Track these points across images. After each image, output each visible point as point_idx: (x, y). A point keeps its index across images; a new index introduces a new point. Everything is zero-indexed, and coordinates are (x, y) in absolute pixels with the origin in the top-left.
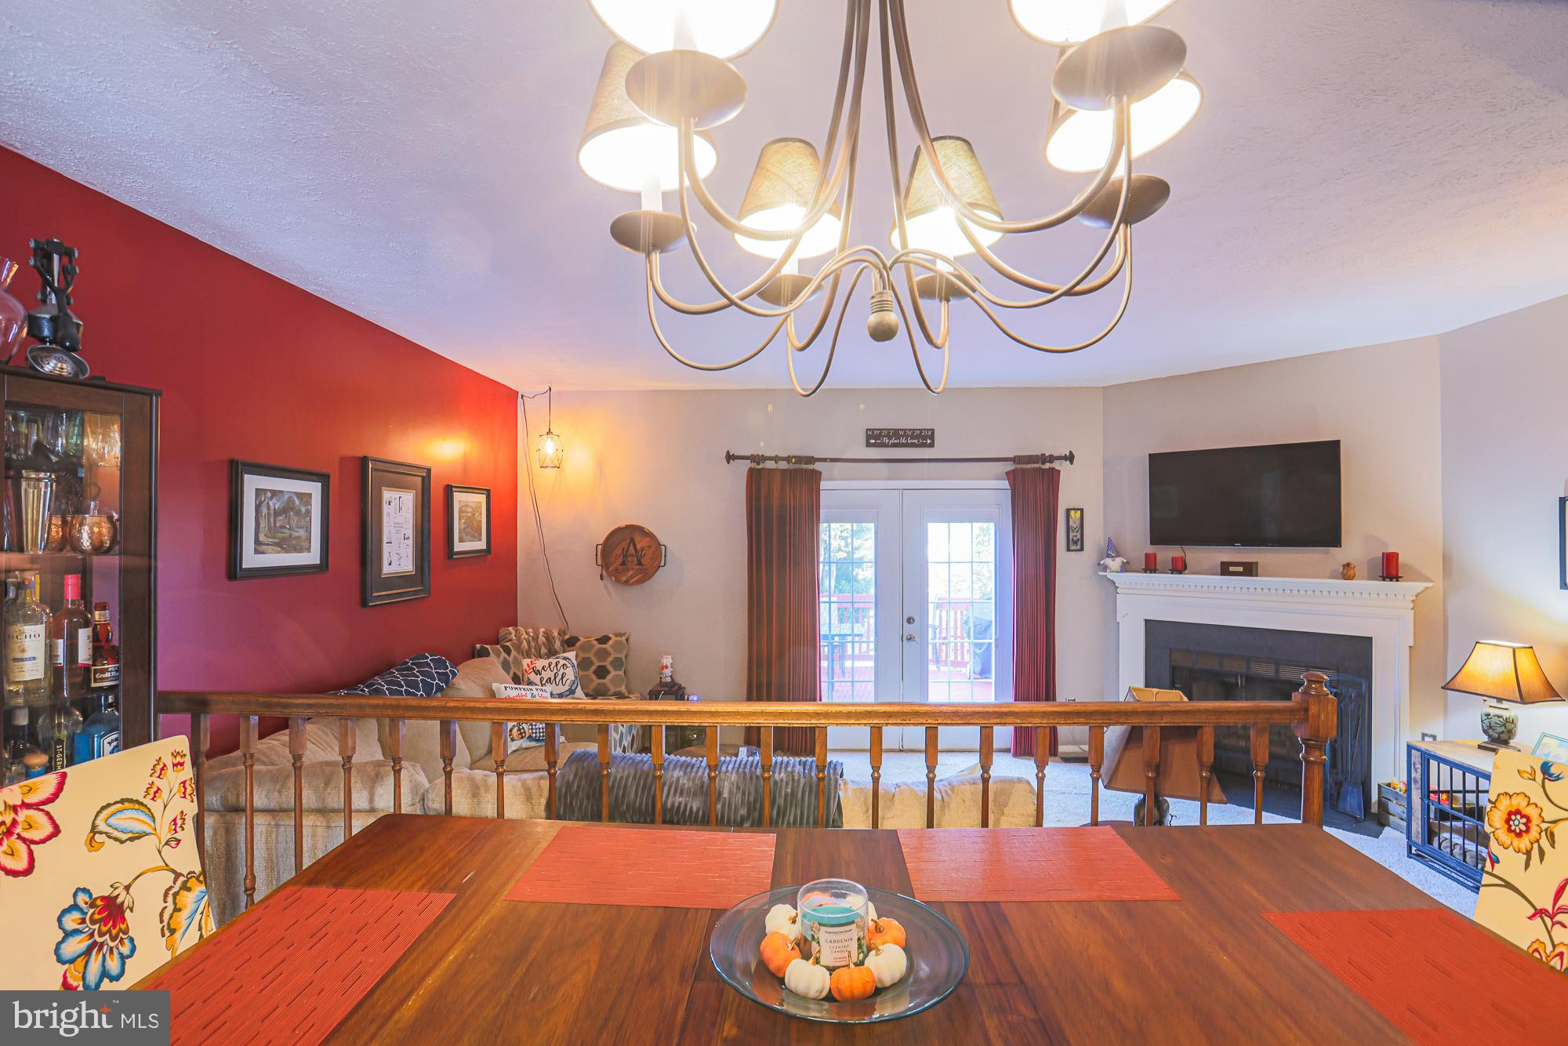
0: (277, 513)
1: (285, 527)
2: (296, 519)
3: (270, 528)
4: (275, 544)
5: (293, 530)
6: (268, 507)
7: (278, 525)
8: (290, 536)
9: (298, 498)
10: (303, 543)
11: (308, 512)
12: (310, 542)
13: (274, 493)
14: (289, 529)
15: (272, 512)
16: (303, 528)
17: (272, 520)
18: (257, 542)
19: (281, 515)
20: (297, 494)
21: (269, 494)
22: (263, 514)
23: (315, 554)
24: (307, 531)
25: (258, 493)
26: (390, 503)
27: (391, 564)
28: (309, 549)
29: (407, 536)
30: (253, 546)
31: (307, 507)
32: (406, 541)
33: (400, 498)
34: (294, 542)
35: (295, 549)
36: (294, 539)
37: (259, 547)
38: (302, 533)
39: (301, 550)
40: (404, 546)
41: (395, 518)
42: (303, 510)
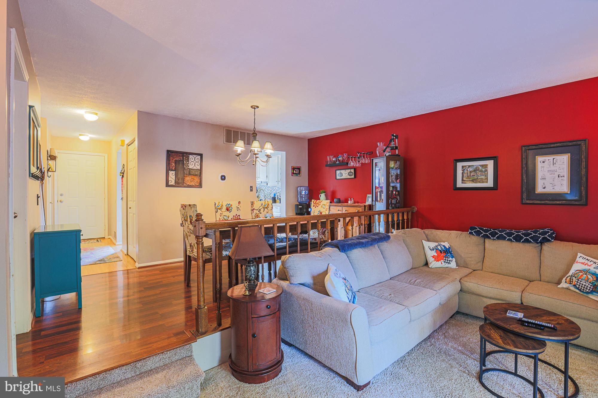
0: (470, 172)
1: (475, 176)
2: (480, 173)
3: (468, 177)
4: (470, 181)
5: (479, 176)
6: (467, 170)
7: (471, 175)
8: (477, 178)
9: (481, 167)
10: (484, 180)
11: (486, 171)
12: (488, 180)
13: (469, 166)
16: (484, 175)
17: (469, 174)
18: (462, 180)
19: (473, 172)
20: (480, 165)
21: (467, 167)
22: (465, 173)
23: (490, 183)
24: (486, 176)
25: (463, 167)
26: (544, 162)
27: (545, 188)
28: (487, 182)
29: (562, 176)
30: (461, 181)
31: (485, 169)
32: (560, 178)
33: (554, 159)
34: (479, 180)
35: (480, 182)
36: (479, 179)
37: (463, 182)
38: (483, 177)
39: (483, 182)
40: (559, 180)
41: (548, 168)
42: (484, 170)
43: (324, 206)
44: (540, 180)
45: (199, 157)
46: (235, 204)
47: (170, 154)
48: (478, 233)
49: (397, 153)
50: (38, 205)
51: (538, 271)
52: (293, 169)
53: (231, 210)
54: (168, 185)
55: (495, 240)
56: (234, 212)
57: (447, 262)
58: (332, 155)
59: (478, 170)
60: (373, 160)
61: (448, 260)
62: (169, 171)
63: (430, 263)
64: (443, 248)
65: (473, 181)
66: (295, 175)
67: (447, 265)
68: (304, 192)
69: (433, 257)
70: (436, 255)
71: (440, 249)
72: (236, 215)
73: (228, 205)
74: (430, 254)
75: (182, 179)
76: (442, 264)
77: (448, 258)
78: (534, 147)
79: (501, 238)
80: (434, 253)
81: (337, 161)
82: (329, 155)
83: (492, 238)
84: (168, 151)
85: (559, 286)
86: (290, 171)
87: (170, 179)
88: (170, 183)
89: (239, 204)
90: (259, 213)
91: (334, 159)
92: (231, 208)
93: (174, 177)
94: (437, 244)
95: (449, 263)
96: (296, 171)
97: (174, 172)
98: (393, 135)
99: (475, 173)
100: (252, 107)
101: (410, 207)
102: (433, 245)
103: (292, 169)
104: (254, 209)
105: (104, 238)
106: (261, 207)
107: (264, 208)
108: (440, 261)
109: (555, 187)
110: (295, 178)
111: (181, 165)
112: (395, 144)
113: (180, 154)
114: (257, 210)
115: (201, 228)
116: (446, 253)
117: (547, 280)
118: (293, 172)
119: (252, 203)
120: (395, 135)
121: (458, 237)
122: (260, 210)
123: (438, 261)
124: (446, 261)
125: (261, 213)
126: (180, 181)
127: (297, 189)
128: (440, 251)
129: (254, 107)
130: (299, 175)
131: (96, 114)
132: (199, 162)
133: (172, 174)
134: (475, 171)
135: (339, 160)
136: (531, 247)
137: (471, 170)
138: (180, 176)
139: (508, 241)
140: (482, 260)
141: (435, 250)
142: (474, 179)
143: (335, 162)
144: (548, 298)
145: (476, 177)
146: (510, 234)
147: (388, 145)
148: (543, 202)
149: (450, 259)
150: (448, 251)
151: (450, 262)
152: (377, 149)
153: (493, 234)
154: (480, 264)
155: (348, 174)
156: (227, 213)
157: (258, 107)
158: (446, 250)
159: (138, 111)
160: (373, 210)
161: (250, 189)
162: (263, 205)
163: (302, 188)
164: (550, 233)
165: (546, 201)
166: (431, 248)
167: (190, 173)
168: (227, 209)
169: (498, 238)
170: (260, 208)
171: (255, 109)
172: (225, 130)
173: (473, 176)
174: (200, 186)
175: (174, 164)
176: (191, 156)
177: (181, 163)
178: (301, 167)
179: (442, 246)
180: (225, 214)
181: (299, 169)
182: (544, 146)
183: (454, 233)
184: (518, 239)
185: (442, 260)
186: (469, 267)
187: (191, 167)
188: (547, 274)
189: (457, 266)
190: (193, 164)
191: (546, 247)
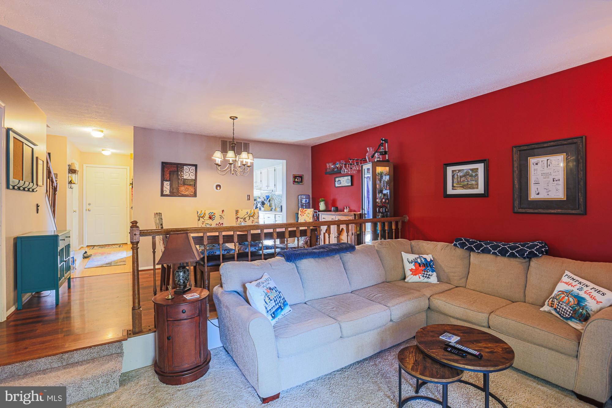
0: (461, 177)
1: (465, 181)
2: (470, 178)
3: (458, 182)
4: (460, 187)
5: (469, 182)
6: (457, 175)
7: (461, 180)
8: (468, 184)
9: (471, 171)
10: (474, 186)
11: (477, 175)
12: (478, 185)
13: (459, 171)
14: (467, 182)
15: (459, 177)
16: (474, 181)
17: (459, 179)
18: (453, 186)
19: (463, 177)
20: (470, 169)
21: (457, 171)
22: (455, 178)
23: (481, 189)
24: (476, 181)
25: (453, 171)
26: (537, 164)
27: (538, 194)
28: (477, 188)
29: (557, 179)
30: (451, 187)
31: (476, 173)
32: (555, 182)
33: (548, 160)
34: (470, 186)
35: (470, 188)
36: (470, 184)
37: (454, 188)
38: (474, 182)
39: (473, 188)
40: (553, 184)
41: (542, 171)
42: (474, 174)
43: (308, 215)
44: (533, 184)
45: (194, 168)
46: (218, 213)
47: (164, 165)
48: (463, 245)
49: (387, 158)
50: (37, 213)
51: (523, 291)
52: (295, 177)
53: (214, 219)
54: (162, 195)
55: (479, 254)
56: (217, 220)
57: (426, 277)
58: (331, 162)
59: (468, 175)
60: (362, 166)
61: (427, 274)
62: (164, 182)
63: (407, 277)
64: (423, 260)
65: (463, 187)
66: (297, 183)
67: (426, 280)
68: (304, 200)
69: (411, 270)
70: (414, 268)
71: (420, 262)
72: (220, 223)
73: (211, 213)
74: (409, 267)
75: (176, 189)
76: (420, 278)
77: (427, 272)
78: (526, 148)
79: (486, 251)
80: (412, 266)
81: (335, 168)
82: (328, 163)
83: (477, 251)
84: (163, 163)
85: (542, 309)
86: (292, 179)
87: (164, 189)
88: (165, 193)
89: (223, 212)
90: (244, 221)
91: (332, 166)
92: (214, 216)
93: (169, 187)
94: (417, 256)
95: (428, 277)
96: (297, 179)
97: (168, 183)
98: (382, 139)
99: (465, 178)
100: (231, 118)
101: (402, 216)
102: (412, 257)
103: (293, 177)
104: (238, 218)
105: (127, 243)
106: (247, 216)
107: (250, 217)
108: (418, 275)
109: (549, 193)
110: (296, 186)
111: (175, 176)
112: (385, 148)
113: (174, 165)
114: (241, 218)
115: (135, 235)
116: (425, 267)
117: (531, 301)
118: (294, 180)
119: (237, 212)
120: (383, 139)
121: (444, 249)
122: (245, 218)
123: (415, 275)
124: (425, 275)
125: (246, 221)
126: (175, 191)
127: (298, 197)
128: (419, 264)
129: (233, 118)
130: (301, 183)
131: (102, 131)
132: (194, 172)
133: (167, 185)
134: (464, 176)
135: (337, 167)
136: (517, 263)
137: (461, 175)
138: (175, 186)
139: (493, 255)
140: (467, 276)
141: (413, 263)
142: (464, 185)
143: (333, 169)
144: (515, 322)
145: (466, 183)
146: (495, 247)
147: (377, 150)
148: (536, 211)
149: (430, 273)
150: (428, 265)
151: (430, 276)
152: (367, 154)
153: (478, 247)
154: (463, 280)
155: (346, 181)
156: (210, 221)
157: (237, 118)
158: (426, 263)
159: (134, 127)
160: (363, 218)
161: (248, 197)
162: (249, 214)
163: (302, 196)
164: (538, 247)
165: (540, 210)
166: (410, 261)
167: (185, 182)
168: (210, 218)
169: (483, 251)
170: (245, 217)
171: (234, 119)
172: (220, 141)
173: (463, 181)
174: (195, 195)
175: (168, 175)
176: (185, 167)
177: (175, 173)
178: (303, 175)
179: (422, 259)
180: (207, 222)
181: (301, 177)
182: (536, 146)
183: (440, 244)
184: (503, 253)
185: (420, 275)
186: (452, 283)
187: (185, 177)
188: (531, 294)
189: (438, 281)
190: (187, 174)
191: (534, 262)
